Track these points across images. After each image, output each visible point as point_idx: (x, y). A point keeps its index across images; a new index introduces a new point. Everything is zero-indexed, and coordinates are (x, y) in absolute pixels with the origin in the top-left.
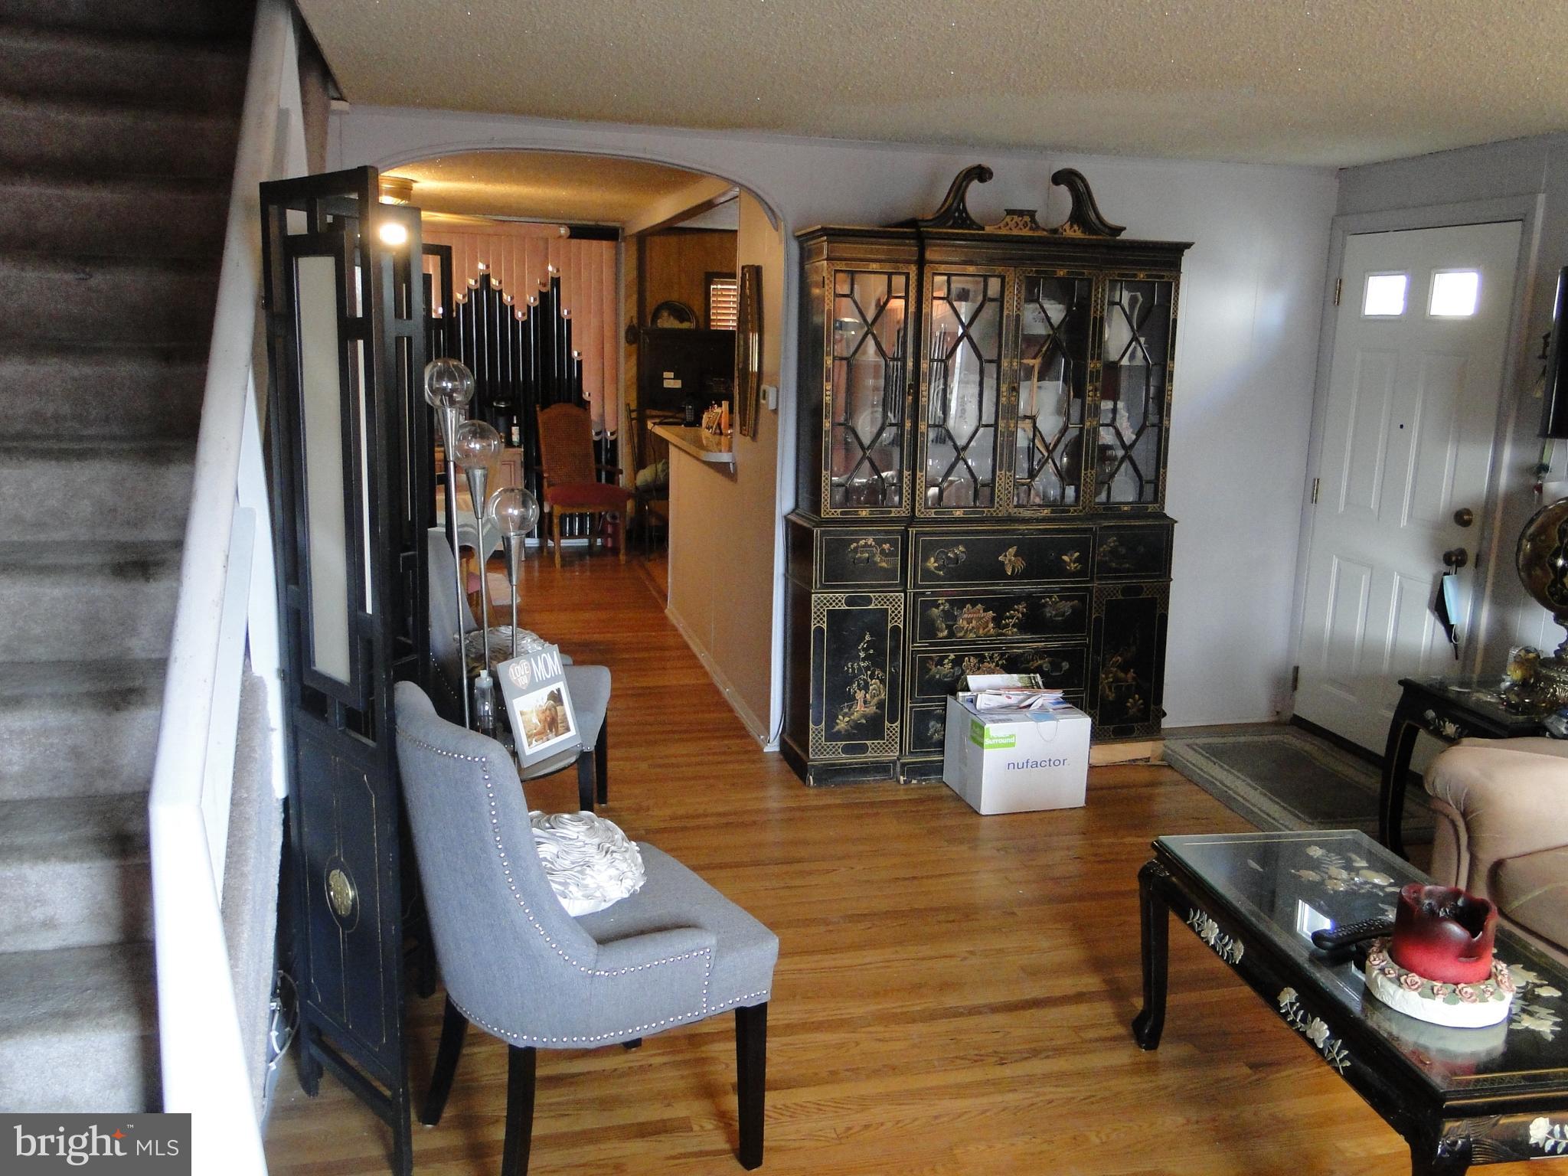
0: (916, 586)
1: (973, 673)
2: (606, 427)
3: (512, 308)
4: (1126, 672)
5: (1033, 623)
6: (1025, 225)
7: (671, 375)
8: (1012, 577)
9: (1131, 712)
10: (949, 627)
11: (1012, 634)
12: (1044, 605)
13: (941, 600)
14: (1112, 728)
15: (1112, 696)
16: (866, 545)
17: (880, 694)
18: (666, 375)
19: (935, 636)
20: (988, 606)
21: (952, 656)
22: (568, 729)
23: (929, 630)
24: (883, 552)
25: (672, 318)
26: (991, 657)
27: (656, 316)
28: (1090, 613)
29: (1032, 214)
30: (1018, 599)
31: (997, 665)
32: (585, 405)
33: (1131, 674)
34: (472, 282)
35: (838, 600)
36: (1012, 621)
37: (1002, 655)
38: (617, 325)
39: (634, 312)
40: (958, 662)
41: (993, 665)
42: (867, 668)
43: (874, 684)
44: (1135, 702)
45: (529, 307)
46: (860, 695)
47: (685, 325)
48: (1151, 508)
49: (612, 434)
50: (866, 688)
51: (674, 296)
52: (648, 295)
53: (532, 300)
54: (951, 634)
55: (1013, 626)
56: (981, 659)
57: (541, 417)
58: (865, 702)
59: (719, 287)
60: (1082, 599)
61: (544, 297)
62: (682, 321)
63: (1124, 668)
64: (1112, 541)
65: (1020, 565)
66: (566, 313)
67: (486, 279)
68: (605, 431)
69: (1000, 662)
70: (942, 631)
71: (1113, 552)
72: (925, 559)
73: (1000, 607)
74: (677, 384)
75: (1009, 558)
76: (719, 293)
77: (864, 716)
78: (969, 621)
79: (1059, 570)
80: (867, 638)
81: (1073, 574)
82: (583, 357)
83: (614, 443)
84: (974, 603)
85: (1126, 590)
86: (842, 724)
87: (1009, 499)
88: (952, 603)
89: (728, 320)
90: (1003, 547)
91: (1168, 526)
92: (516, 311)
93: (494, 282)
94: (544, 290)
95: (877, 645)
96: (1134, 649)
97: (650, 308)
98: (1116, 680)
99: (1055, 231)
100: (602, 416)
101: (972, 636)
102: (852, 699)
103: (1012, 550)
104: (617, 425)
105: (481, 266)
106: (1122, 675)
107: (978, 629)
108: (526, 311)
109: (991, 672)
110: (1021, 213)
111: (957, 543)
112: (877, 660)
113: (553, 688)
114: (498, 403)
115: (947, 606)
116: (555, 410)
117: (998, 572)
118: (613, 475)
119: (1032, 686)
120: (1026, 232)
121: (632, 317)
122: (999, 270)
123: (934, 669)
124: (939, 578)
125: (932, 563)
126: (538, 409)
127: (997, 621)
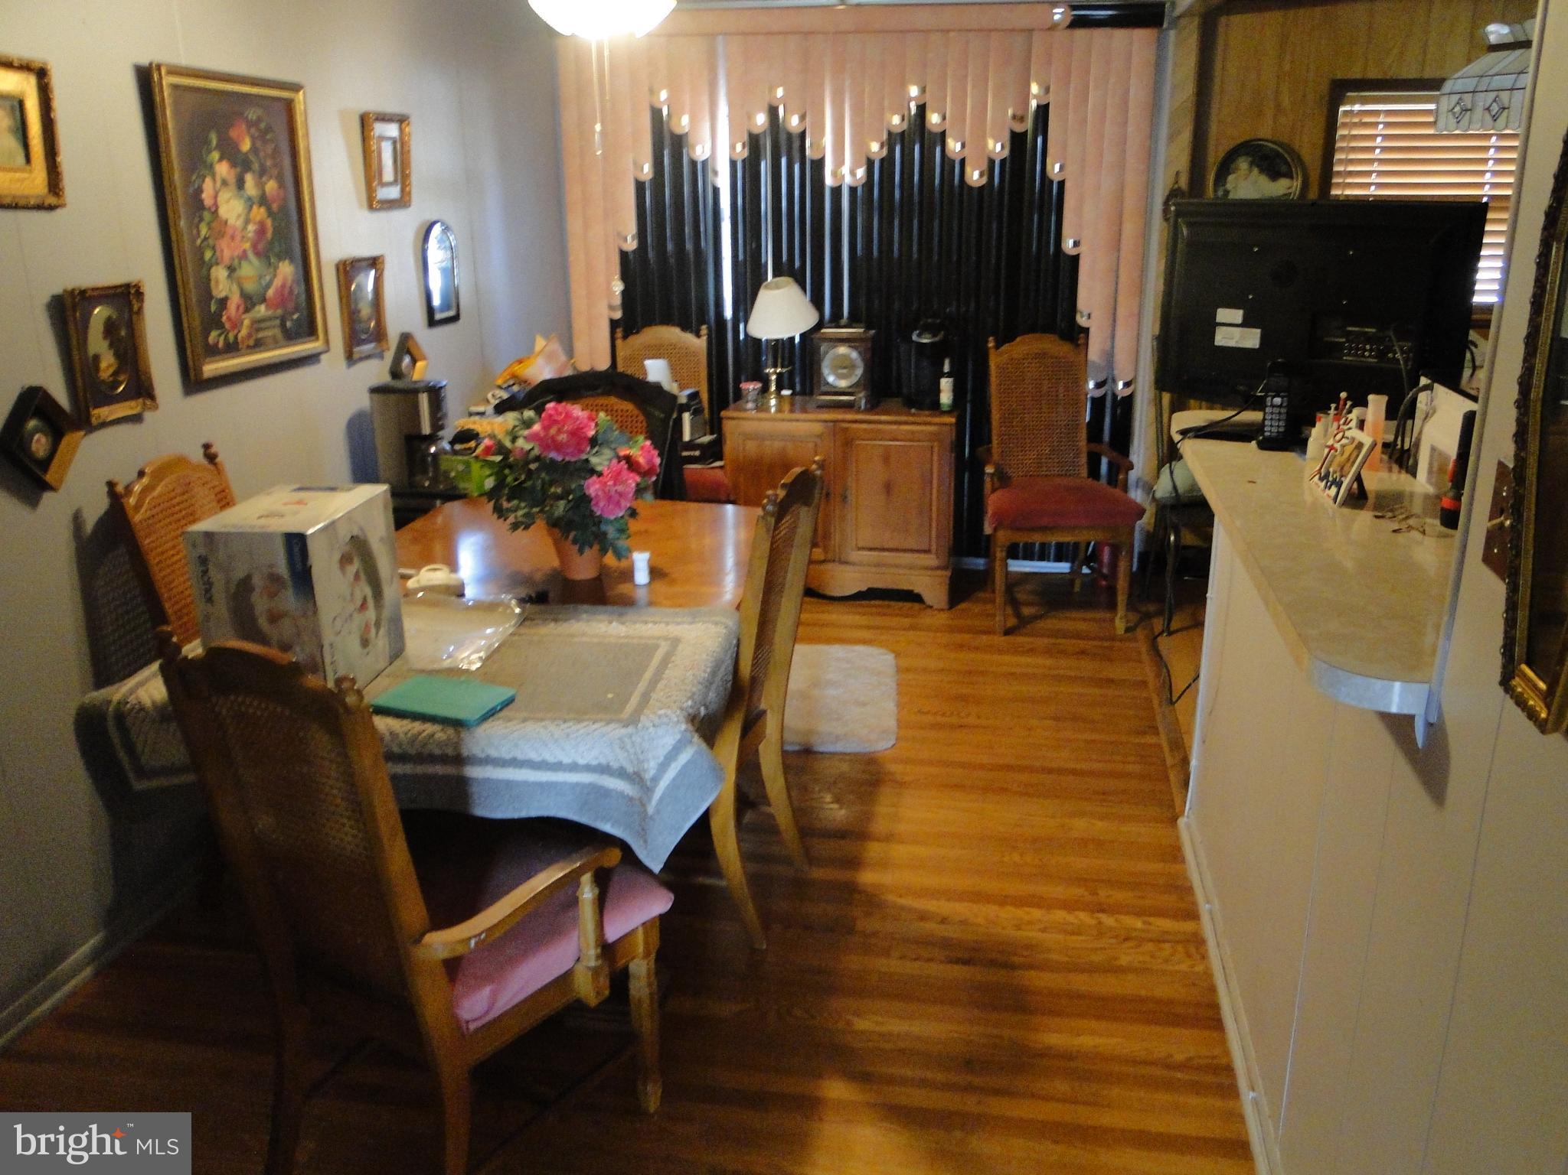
2: (1116, 372)
3: (963, 162)
7: (1236, 315)
18: (1224, 315)
25: (1256, 171)
27: (1225, 168)
32: (1076, 335)
34: (896, 120)
38: (1149, 186)
39: (1183, 162)
45: (991, 162)
47: (1280, 188)
49: (1127, 385)
51: (1264, 131)
52: (1214, 128)
53: (997, 148)
57: (996, 360)
59: (1357, 107)
61: (1017, 141)
62: (1274, 175)
66: (1057, 167)
67: (919, 114)
68: (1114, 381)
74: (1251, 339)
76: (1356, 120)
82: (1083, 250)
83: (1129, 401)
89: (1369, 173)
92: (968, 169)
93: (934, 118)
94: (1019, 128)
97: (1214, 155)
100: (1109, 356)
104: (1136, 370)
105: (914, 94)
108: (985, 166)
114: (919, 335)
116: (1023, 347)
118: (1121, 466)
121: (1178, 173)
126: (991, 345)
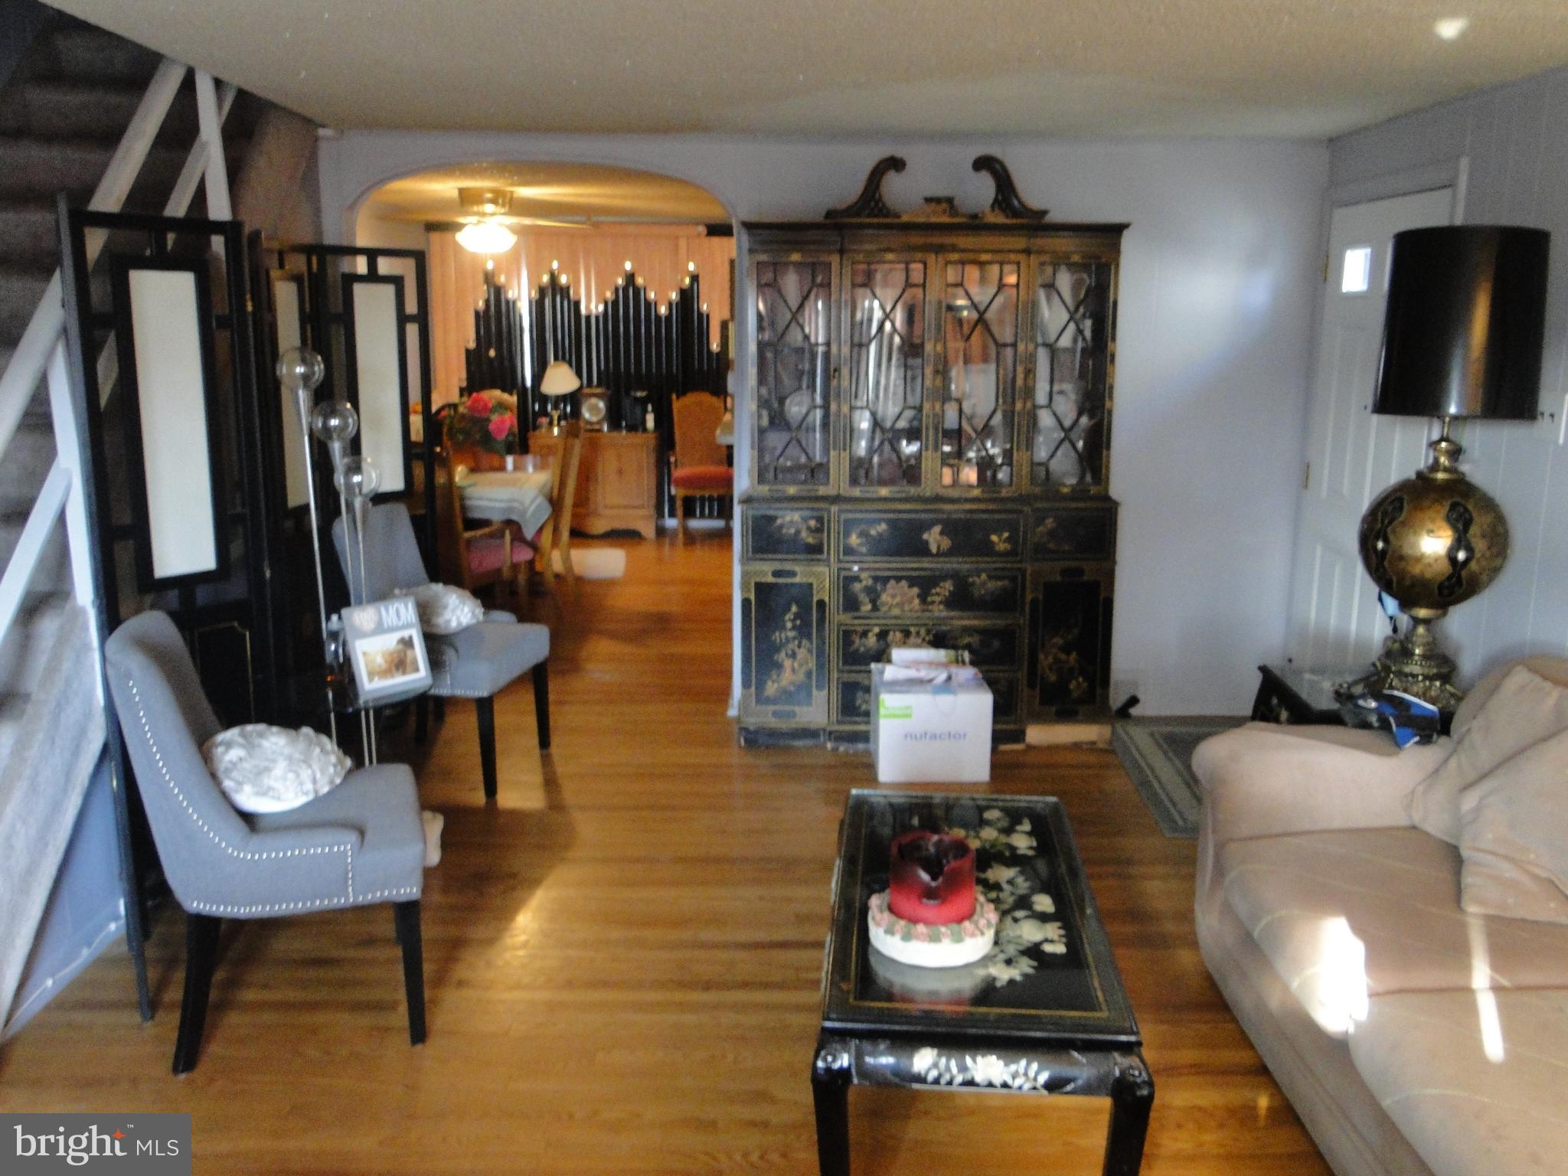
0: (839, 561)
1: (899, 646)
3: (656, 303)
4: (1068, 653)
5: (960, 599)
6: (944, 212)
8: (938, 555)
9: (1075, 695)
10: (874, 602)
11: (939, 611)
12: (973, 584)
13: (864, 575)
14: (1054, 709)
15: (1053, 678)
16: (792, 522)
17: (807, 663)
19: (857, 609)
20: (913, 582)
21: (876, 630)
22: (417, 670)
23: (851, 604)
24: (809, 528)
26: (918, 633)
28: (1023, 595)
29: (950, 201)
30: (943, 577)
31: (924, 640)
33: (1074, 655)
34: (619, 280)
35: (765, 571)
36: (937, 599)
37: (928, 632)
40: (883, 635)
41: (919, 641)
42: (794, 638)
43: (802, 653)
44: (1079, 684)
45: (671, 303)
46: (788, 663)
48: (1093, 490)
50: (794, 655)
53: (674, 296)
54: (875, 608)
55: (941, 603)
56: (907, 634)
57: (677, 406)
58: (793, 670)
60: (1013, 579)
61: (685, 293)
63: (1067, 649)
64: (1050, 522)
65: (946, 543)
66: (705, 306)
67: (630, 278)
69: (927, 638)
70: (864, 605)
71: (1051, 533)
72: (847, 534)
73: (925, 584)
75: (934, 538)
77: (792, 683)
78: (894, 596)
79: (987, 549)
80: (794, 609)
81: (1000, 554)
84: (898, 579)
85: (1065, 572)
86: (771, 689)
87: (936, 479)
88: (876, 579)
90: (927, 526)
91: (1111, 509)
92: (659, 307)
93: (639, 280)
94: (685, 287)
95: (803, 616)
96: (1076, 631)
98: (1057, 660)
99: (975, 216)
101: (896, 612)
102: (779, 666)
103: (937, 529)
105: (628, 266)
106: (1063, 656)
107: (903, 604)
108: (668, 306)
109: (917, 646)
110: (937, 200)
111: (879, 521)
112: (803, 631)
113: (406, 634)
114: (635, 392)
115: (870, 582)
116: (691, 399)
117: (923, 550)
119: (959, 662)
120: (945, 219)
122: (919, 255)
123: (857, 641)
124: (862, 555)
125: (854, 540)
127: (923, 597)
